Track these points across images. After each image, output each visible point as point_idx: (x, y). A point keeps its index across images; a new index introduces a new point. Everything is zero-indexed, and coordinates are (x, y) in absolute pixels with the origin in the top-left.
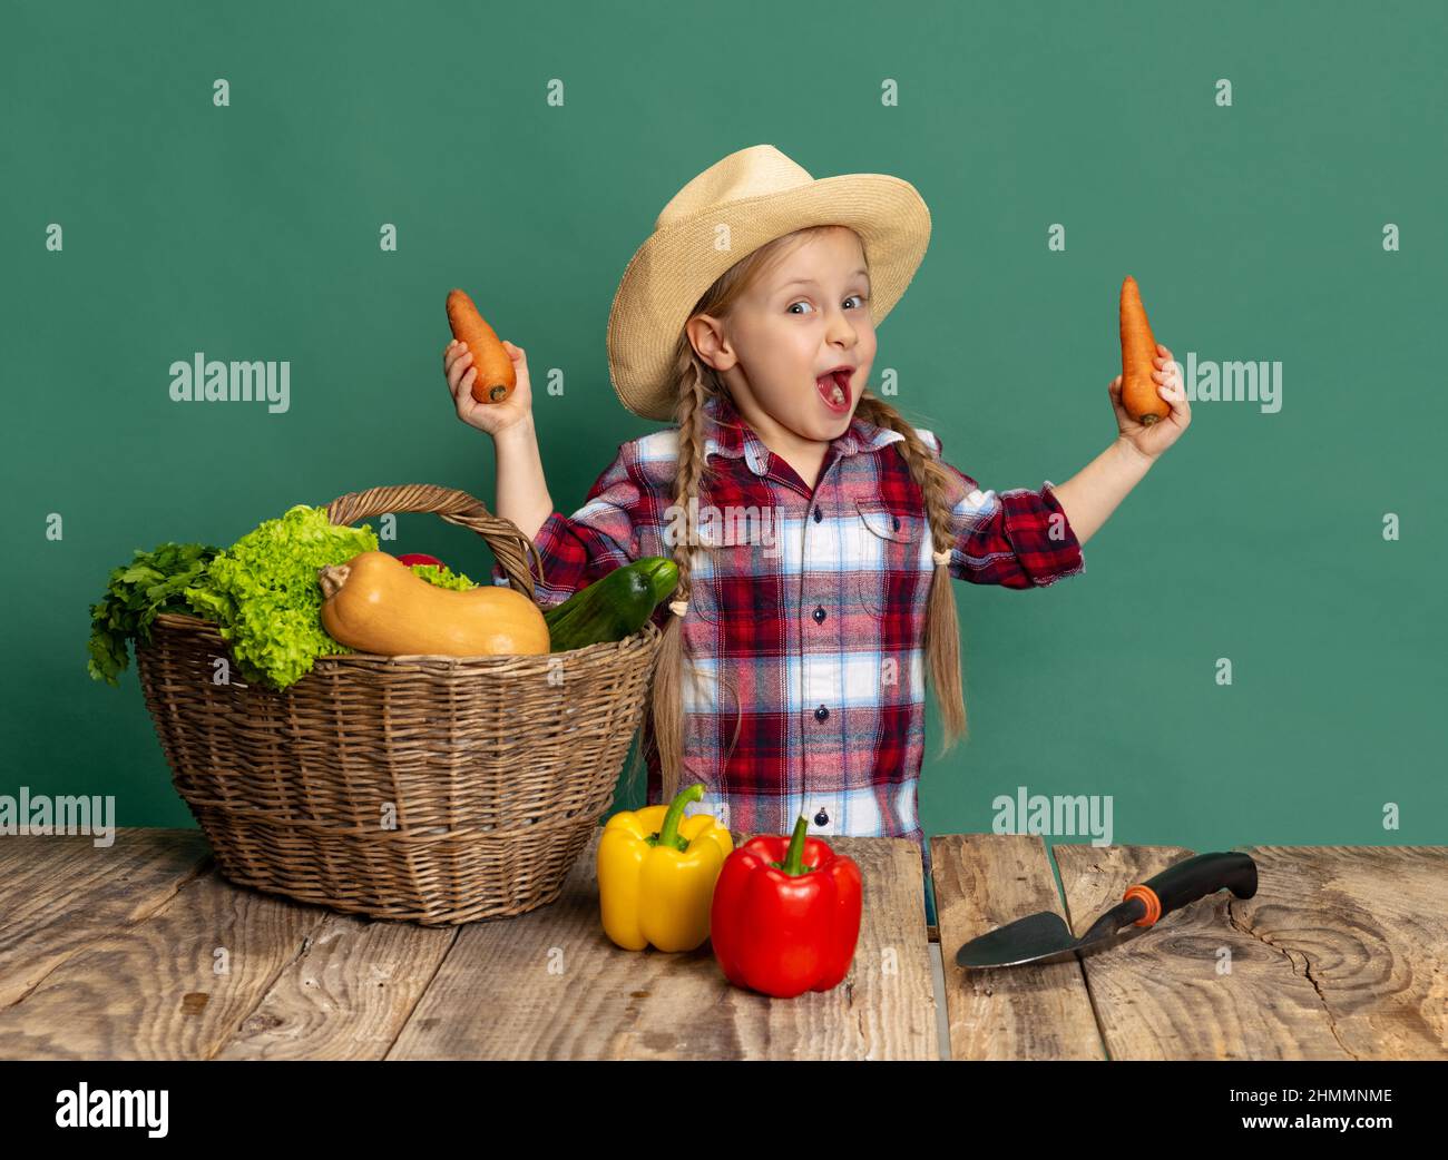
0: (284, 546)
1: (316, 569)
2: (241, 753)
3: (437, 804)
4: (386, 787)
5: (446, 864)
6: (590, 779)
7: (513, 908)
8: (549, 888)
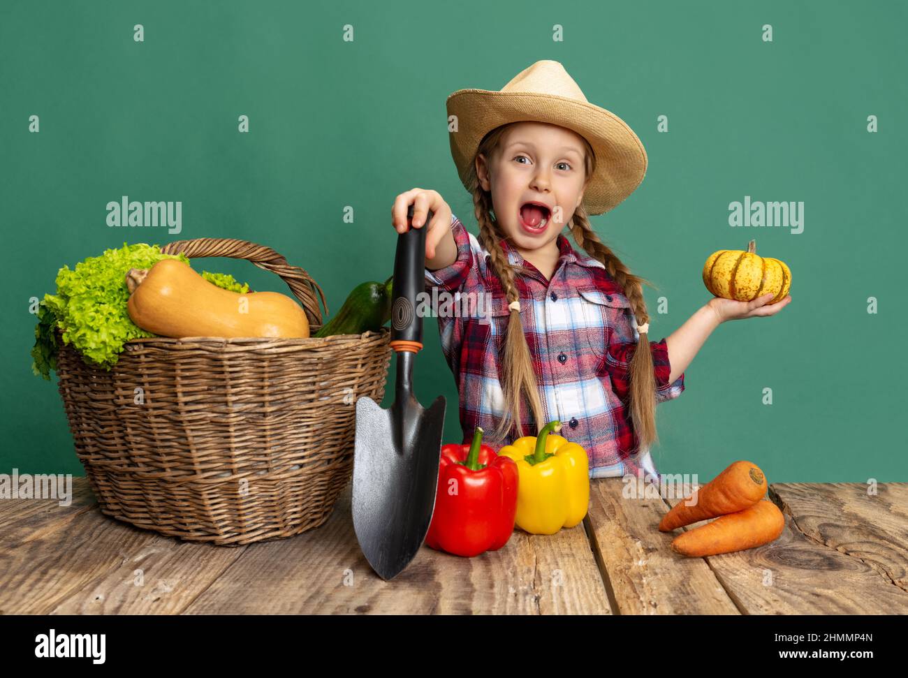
1: (126, 274)
2: (95, 420)
3: (221, 453)
4: (182, 441)
5: (232, 499)
6: (344, 436)
7: (288, 531)
8: (315, 516)
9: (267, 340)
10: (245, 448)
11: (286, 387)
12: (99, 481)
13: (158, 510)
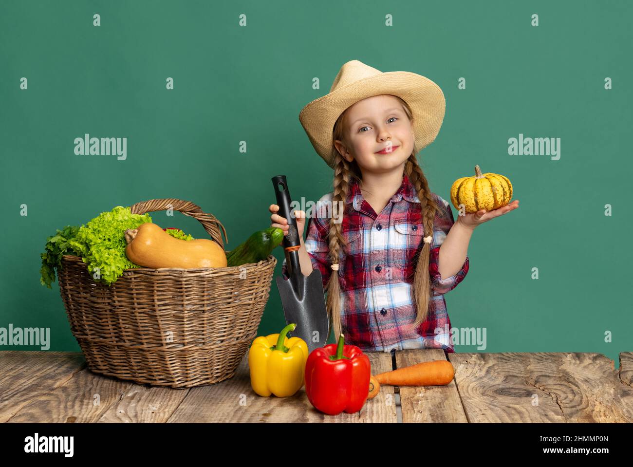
0: (110, 222)
1: (123, 231)
2: (94, 314)
3: (178, 334)
4: (156, 327)
5: (183, 360)
6: (246, 323)
7: (214, 380)
8: (229, 372)
9: (207, 269)
10: (192, 330)
11: (216, 296)
12: (93, 351)
13: (137, 368)
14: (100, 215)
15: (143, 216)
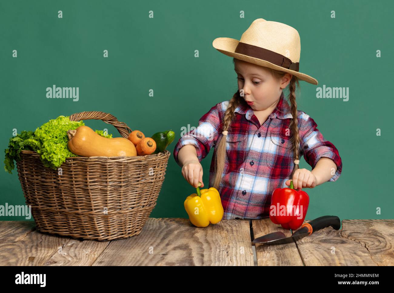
0: (56, 126)
1: (66, 132)
2: (43, 190)
3: (103, 202)
4: (88, 197)
5: (106, 221)
6: (150, 196)
7: (126, 235)
8: (137, 230)
9: (123, 157)
10: (112, 200)
11: (129, 176)
12: (42, 217)
13: (73, 227)
14: (49, 121)
15: (79, 123)
